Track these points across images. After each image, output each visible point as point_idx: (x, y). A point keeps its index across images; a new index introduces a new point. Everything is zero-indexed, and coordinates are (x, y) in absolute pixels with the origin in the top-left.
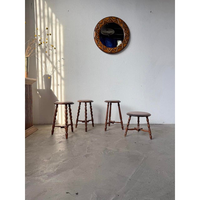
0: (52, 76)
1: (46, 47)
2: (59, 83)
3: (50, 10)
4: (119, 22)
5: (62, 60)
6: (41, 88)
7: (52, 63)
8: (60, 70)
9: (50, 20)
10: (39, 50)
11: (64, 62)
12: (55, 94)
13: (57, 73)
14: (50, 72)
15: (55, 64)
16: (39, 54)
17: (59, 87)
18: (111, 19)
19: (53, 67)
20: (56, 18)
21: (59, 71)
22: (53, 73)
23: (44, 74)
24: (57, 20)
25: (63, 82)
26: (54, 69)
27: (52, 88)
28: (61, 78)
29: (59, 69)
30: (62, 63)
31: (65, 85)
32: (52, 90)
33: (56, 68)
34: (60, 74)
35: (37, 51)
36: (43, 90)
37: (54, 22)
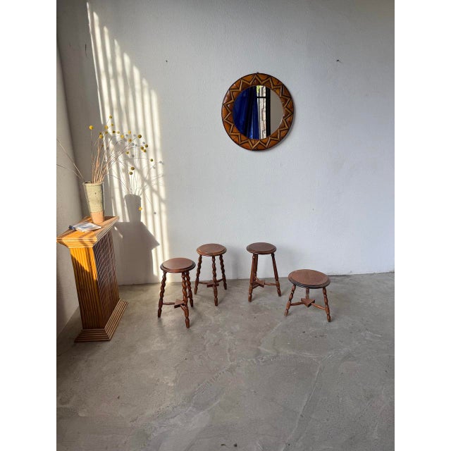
0: (141, 197)
1: (125, 140)
2: (156, 209)
3: (127, 59)
4: (274, 85)
5: (160, 165)
6: (121, 220)
7: (140, 172)
8: (158, 184)
9: (129, 83)
10: (111, 146)
11: (165, 169)
12: (151, 230)
13: (152, 190)
14: (136, 190)
15: (145, 174)
16: (113, 155)
17: (157, 217)
18: (256, 79)
19: (143, 180)
20: (142, 77)
21: (155, 187)
22: (144, 190)
23: (124, 194)
24: (145, 82)
25: (163, 207)
26: (145, 184)
27: (143, 220)
28: (160, 200)
29: (154, 183)
30: (161, 171)
31: (169, 213)
32: (145, 224)
33: (149, 182)
34: (158, 193)
35: (108, 148)
36: (125, 224)
37: (137, 87)
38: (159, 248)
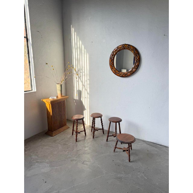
0: (82, 91)
1: (79, 71)
2: (86, 96)
3: (81, 42)
4: (131, 49)
5: (88, 80)
6: (76, 99)
7: (82, 82)
8: (87, 87)
9: (81, 50)
10: (75, 72)
11: (90, 82)
12: (84, 103)
13: (85, 89)
14: (81, 89)
15: (84, 83)
16: (75, 76)
17: (86, 99)
18: (123, 46)
19: (83, 85)
20: (85, 48)
21: (86, 88)
22: (83, 89)
23: (77, 89)
24: (85, 50)
25: (88, 96)
26: (83, 87)
27: (82, 100)
28: (87, 93)
29: (86, 86)
30: (88, 82)
31: (90, 98)
32: (82, 101)
33: (84, 86)
34: (87, 90)
35: (74, 73)
36: (77, 100)
37: (83, 52)
38: (86, 111)
